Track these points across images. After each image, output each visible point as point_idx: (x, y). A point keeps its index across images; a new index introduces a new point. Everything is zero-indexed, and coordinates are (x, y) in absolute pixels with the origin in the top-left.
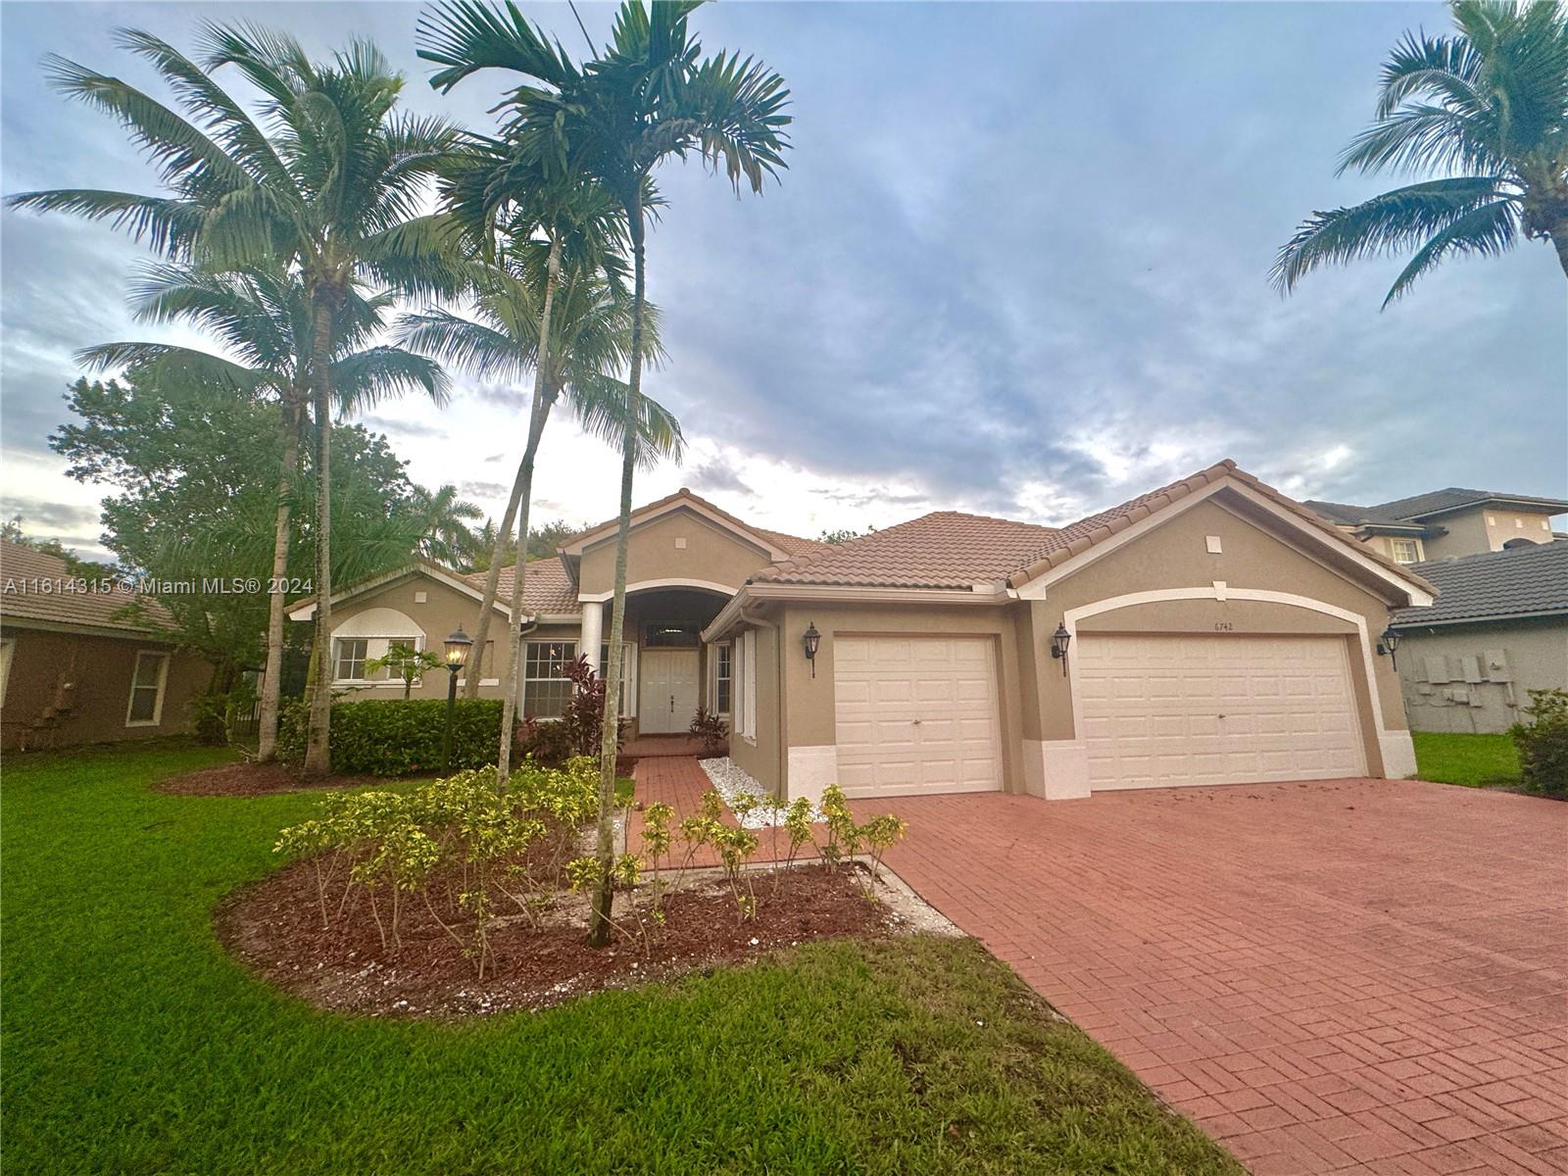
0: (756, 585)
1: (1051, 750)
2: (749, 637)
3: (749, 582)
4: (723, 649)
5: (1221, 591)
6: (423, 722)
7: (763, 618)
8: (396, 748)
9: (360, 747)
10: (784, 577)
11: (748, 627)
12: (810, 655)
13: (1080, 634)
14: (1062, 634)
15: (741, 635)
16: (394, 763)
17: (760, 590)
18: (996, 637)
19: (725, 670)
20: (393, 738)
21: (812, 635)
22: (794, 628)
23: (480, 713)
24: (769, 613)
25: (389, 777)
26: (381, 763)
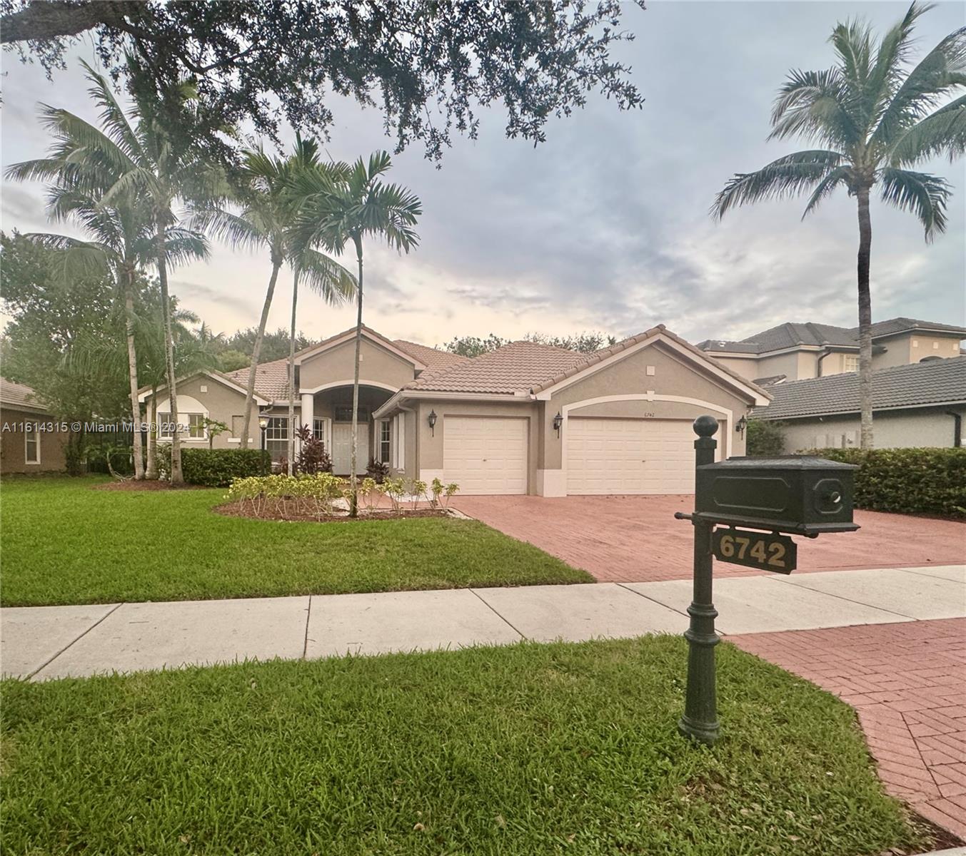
0: (406, 391)
1: (548, 473)
2: (401, 416)
3: (402, 390)
4: (384, 423)
5: (651, 396)
6: (226, 459)
7: (408, 407)
8: (214, 472)
9: (198, 471)
10: (420, 387)
11: (401, 411)
12: (432, 426)
13: (570, 417)
14: (559, 418)
15: (397, 415)
16: (214, 479)
17: (407, 394)
18: (529, 418)
19: (386, 436)
20: (213, 467)
21: (433, 416)
22: (424, 412)
23: (254, 455)
24: (413, 405)
25: (212, 487)
26: (208, 479)
